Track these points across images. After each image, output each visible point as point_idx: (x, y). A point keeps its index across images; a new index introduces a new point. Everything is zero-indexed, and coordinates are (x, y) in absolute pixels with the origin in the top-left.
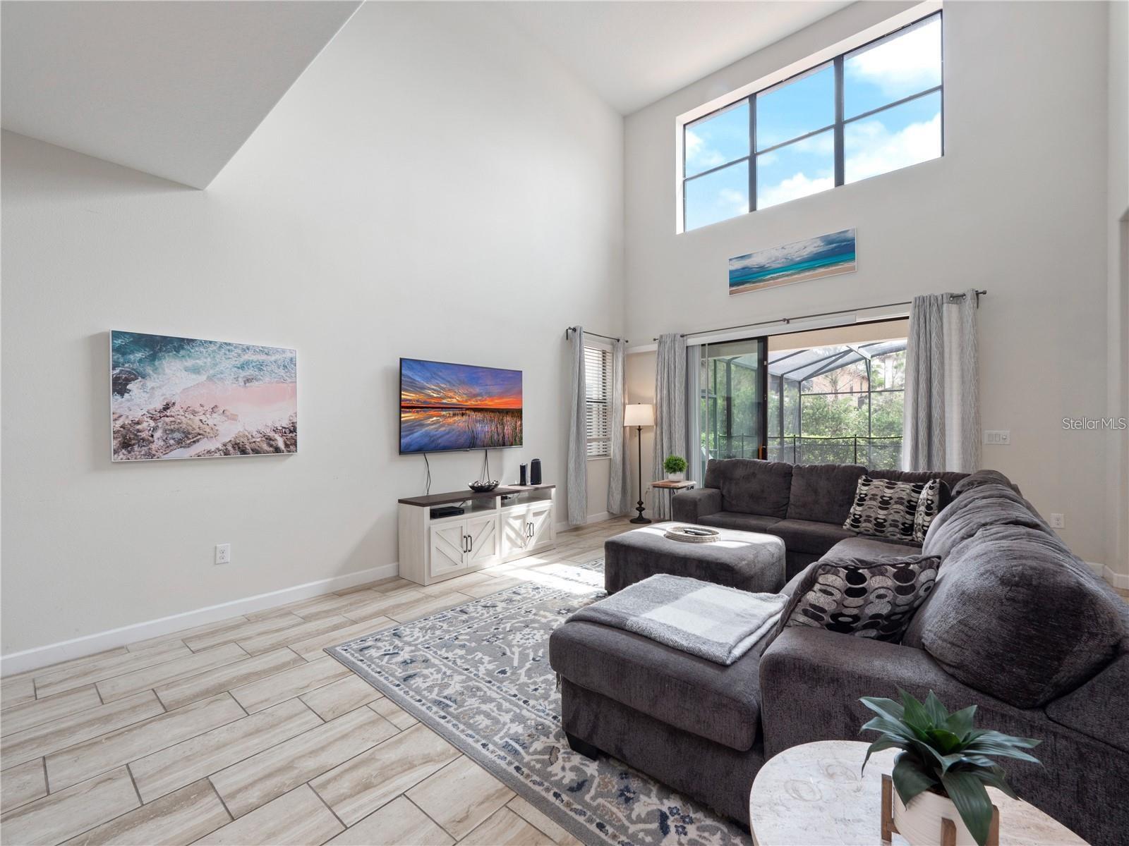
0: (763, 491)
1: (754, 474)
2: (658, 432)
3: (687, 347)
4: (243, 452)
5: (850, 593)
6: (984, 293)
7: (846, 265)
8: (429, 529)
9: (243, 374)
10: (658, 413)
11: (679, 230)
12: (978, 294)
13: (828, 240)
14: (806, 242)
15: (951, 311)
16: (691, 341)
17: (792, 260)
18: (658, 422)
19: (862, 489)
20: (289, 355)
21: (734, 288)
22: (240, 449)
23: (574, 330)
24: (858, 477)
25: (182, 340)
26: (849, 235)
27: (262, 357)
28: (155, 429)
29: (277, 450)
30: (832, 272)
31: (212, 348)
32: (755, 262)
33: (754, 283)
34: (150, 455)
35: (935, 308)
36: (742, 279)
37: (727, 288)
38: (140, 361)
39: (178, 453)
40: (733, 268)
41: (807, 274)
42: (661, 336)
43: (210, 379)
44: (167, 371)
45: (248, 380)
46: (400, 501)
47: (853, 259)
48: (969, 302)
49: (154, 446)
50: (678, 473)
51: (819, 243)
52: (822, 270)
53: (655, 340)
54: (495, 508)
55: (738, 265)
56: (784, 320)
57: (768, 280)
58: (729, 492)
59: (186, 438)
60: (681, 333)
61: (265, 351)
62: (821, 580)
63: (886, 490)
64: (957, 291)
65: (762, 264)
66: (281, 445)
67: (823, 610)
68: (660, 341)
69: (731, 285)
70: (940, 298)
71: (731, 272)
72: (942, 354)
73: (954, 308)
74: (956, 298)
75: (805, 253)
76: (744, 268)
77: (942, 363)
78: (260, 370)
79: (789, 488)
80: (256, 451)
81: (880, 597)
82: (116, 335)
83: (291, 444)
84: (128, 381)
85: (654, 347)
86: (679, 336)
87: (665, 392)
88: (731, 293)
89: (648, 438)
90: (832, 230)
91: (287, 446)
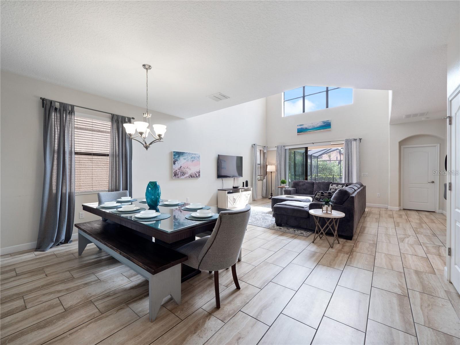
0: (307, 188)
1: (305, 184)
2: (277, 173)
3: (285, 149)
4: (192, 177)
5: (322, 195)
6: (362, 139)
7: (329, 129)
8: (227, 196)
9: (192, 159)
10: (277, 168)
11: (283, 116)
12: (360, 139)
13: (324, 122)
14: (318, 122)
15: (354, 143)
16: (286, 148)
17: (314, 127)
18: (277, 170)
19: (331, 187)
20: (199, 155)
21: (299, 133)
22: (191, 176)
23: (254, 145)
24: (330, 184)
25: (183, 152)
26: (329, 122)
27: (195, 156)
28: (179, 172)
29: (197, 177)
30: (325, 131)
31: (188, 154)
32: (304, 127)
33: (304, 132)
34: (178, 177)
35: (350, 142)
36: (301, 131)
38: (177, 157)
39: (183, 177)
40: (298, 128)
41: (319, 131)
42: (278, 146)
43: (187, 161)
44: (181, 160)
45: (193, 161)
46: (218, 190)
47: (330, 128)
48: (358, 141)
49: (179, 175)
50: (284, 184)
51: (322, 123)
52: (322, 130)
53: (275, 147)
54: (239, 192)
55: (300, 127)
56: (312, 143)
57: (308, 132)
58: (298, 189)
59: (183, 174)
60: (284, 145)
61: (195, 154)
63: (336, 187)
64: (355, 138)
65: (306, 127)
66: (198, 176)
67: (318, 198)
68: (278, 147)
69: (298, 132)
70: (351, 140)
71: (298, 129)
72: (352, 154)
73: (355, 142)
74: (355, 140)
75: (318, 125)
76: (301, 128)
77: (352, 156)
78: (194, 158)
79: (313, 187)
80: (194, 177)
82: (174, 152)
83: (199, 175)
84: (175, 162)
85: (276, 149)
86: (283, 146)
87: (279, 162)
88: (298, 135)
89: (274, 175)
90: (325, 120)
91: (199, 176)
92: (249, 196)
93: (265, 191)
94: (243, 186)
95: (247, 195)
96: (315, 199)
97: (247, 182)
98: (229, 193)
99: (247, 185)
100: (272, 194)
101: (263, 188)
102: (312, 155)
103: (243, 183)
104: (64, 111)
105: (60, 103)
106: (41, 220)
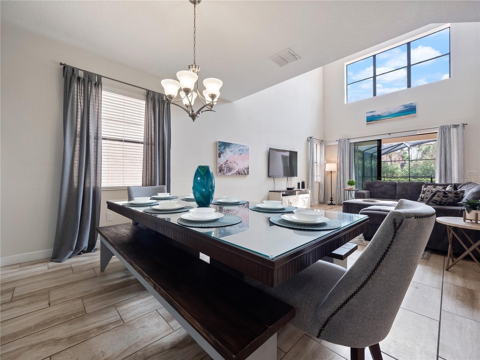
0: (386, 191)
1: (383, 185)
2: (339, 173)
3: (350, 143)
4: (239, 174)
5: (444, 197)
6: (467, 124)
7: (413, 115)
8: (282, 199)
9: (240, 152)
10: (339, 166)
11: (346, 102)
12: (464, 124)
13: (405, 106)
14: (398, 107)
15: (454, 131)
16: (351, 141)
17: (391, 113)
18: (339, 169)
19: (423, 189)
20: (248, 147)
22: (239, 173)
23: (311, 138)
24: (422, 185)
25: (229, 143)
26: (414, 105)
27: (243, 148)
28: (225, 167)
29: (245, 174)
30: (406, 117)
31: (235, 145)
32: (377, 113)
33: (376, 121)
34: (224, 174)
35: (448, 130)
36: (371, 119)
37: (366, 123)
38: (223, 149)
39: (229, 174)
40: (368, 116)
41: (397, 118)
42: (340, 139)
43: (234, 154)
44: (227, 152)
45: (240, 154)
46: (270, 191)
47: (415, 113)
48: (460, 128)
49: (225, 171)
50: (353, 186)
51: (402, 107)
52: (403, 116)
53: (337, 141)
54: (296, 195)
55: (370, 115)
57: (382, 120)
58: (373, 192)
59: (230, 169)
60: (348, 138)
61: (243, 146)
62: (437, 194)
64: (456, 124)
65: (380, 114)
66: (246, 173)
67: (437, 201)
68: (340, 141)
69: (367, 121)
70: (449, 126)
71: (367, 117)
72: (450, 145)
73: (455, 129)
74: (456, 126)
75: (397, 111)
76: (372, 116)
77: (450, 148)
78: (243, 151)
79: (396, 190)
80: (242, 174)
81: (451, 198)
82: (219, 142)
83: (248, 172)
84: (221, 154)
85: (337, 143)
86: (347, 139)
87: (342, 159)
88: (367, 124)
89: (334, 176)
90: (407, 103)
91: (247, 173)
92: (307, 200)
93: (323, 196)
94: (299, 187)
95: (304, 199)
96: (432, 202)
97: (303, 183)
98: (283, 195)
99: (303, 187)
100: (332, 198)
101: (321, 192)
102: (372, 154)
103: (299, 184)
104: (88, 82)
105: (85, 72)
106: (58, 222)
